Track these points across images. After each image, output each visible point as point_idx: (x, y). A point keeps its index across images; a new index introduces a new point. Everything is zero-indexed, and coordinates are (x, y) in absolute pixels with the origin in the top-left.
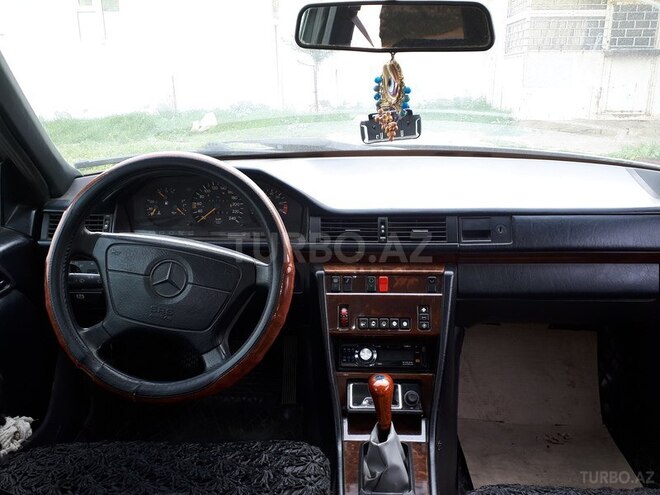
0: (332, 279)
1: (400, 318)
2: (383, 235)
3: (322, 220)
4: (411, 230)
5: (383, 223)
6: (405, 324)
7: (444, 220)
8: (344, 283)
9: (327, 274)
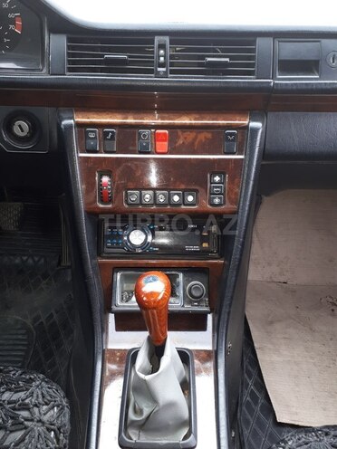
0: (87, 133)
1: (184, 191)
2: (162, 65)
3: (69, 40)
4: (203, 57)
5: (162, 46)
6: (190, 198)
7: (254, 43)
8: (105, 138)
9: (79, 125)
